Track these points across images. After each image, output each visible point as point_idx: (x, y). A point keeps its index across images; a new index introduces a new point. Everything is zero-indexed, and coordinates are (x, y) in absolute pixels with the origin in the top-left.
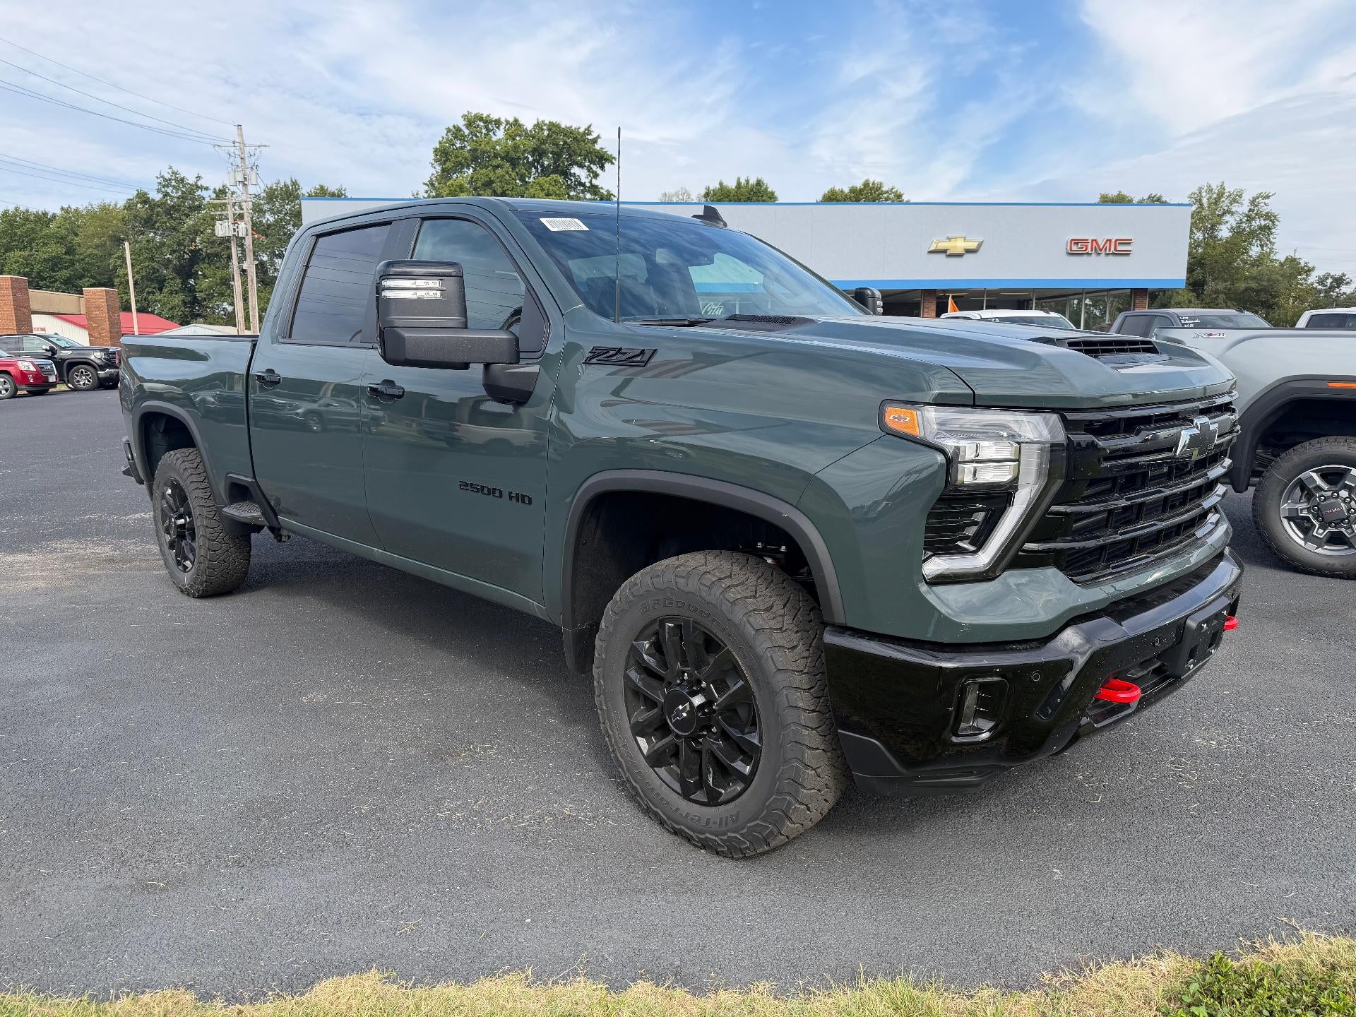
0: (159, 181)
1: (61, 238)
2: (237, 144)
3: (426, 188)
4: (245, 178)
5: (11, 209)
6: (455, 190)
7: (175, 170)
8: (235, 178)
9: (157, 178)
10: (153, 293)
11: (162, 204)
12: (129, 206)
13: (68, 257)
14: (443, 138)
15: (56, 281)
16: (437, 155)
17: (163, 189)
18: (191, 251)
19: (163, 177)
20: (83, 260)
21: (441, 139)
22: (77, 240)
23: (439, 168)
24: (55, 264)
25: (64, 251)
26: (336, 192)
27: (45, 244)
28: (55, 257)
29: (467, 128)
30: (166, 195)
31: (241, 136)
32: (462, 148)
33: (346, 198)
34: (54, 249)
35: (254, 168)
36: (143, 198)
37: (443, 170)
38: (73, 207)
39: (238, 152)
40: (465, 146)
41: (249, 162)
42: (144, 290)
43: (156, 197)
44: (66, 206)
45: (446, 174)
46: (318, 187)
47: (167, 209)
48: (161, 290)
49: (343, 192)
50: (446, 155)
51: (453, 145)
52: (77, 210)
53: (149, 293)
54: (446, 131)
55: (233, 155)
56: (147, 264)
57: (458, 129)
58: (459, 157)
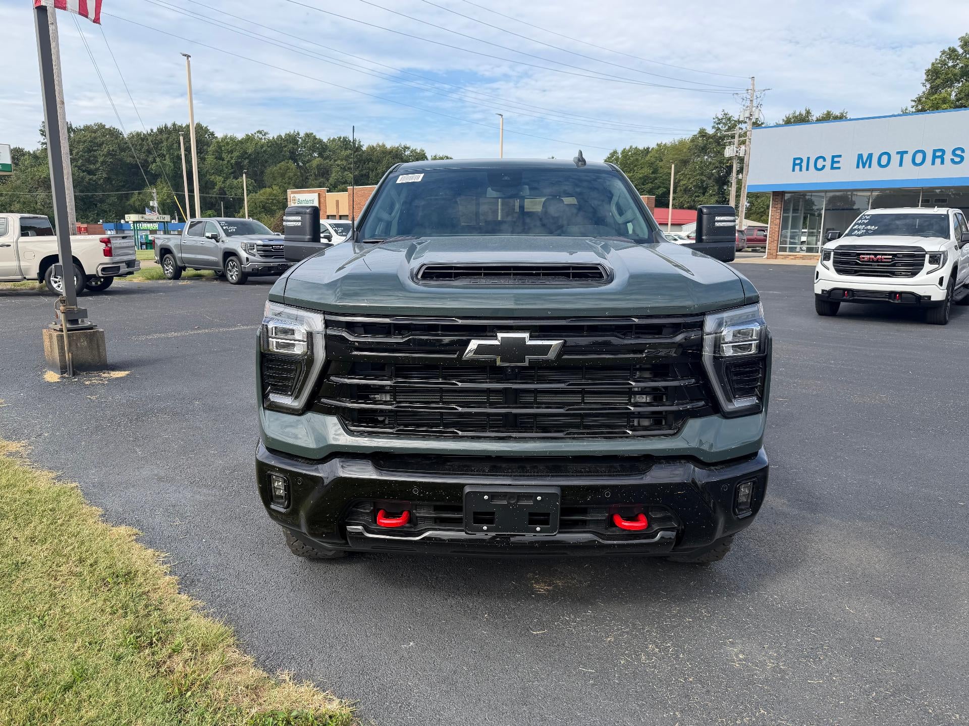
0: (715, 121)
1: (651, 164)
2: (749, 91)
3: (914, 104)
4: (751, 114)
5: (628, 148)
6: (938, 103)
7: (726, 112)
8: (744, 115)
9: (714, 119)
10: (699, 196)
11: (714, 136)
12: (693, 141)
13: (653, 175)
14: (936, 60)
15: (644, 191)
16: (928, 76)
17: (716, 126)
18: (727, 167)
19: (717, 118)
20: (661, 177)
21: (934, 61)
22: (661, 164)
23: (928, 86)
24: (645, 181)
25: (651, 172)
26: (839, 115)
27: (642, 168)
28: (646, 176)
29: (962, 47)
30: (718, 129)
31: (753, 84)
32: (954, 66)
33: (846, 119)
34: (647, 171)
35: (759, 106)
36: (703, 133)
37: (931, 88)
38: (664, 143)
39: (749, 97)
40: (958, 64)
41: (755, 104)
42: (693, 194)
43: (710, 131)
44: (659, 143)
45: (934, 90)
46: (825, 112)
47: (717, 139)
48: (704, 194)
49: (845, 115)
50: (936, 74)
51: (945, 64)
52: (665, 145)
53: (696, 196)
54: (940, 54)
55: (745, 99)
56: (698, 177)
57: (953, 50)
58: (949, 74)
